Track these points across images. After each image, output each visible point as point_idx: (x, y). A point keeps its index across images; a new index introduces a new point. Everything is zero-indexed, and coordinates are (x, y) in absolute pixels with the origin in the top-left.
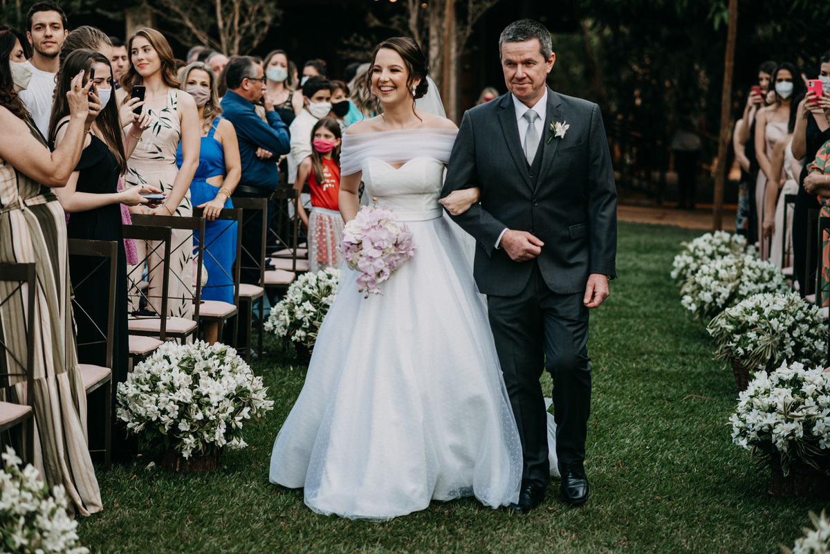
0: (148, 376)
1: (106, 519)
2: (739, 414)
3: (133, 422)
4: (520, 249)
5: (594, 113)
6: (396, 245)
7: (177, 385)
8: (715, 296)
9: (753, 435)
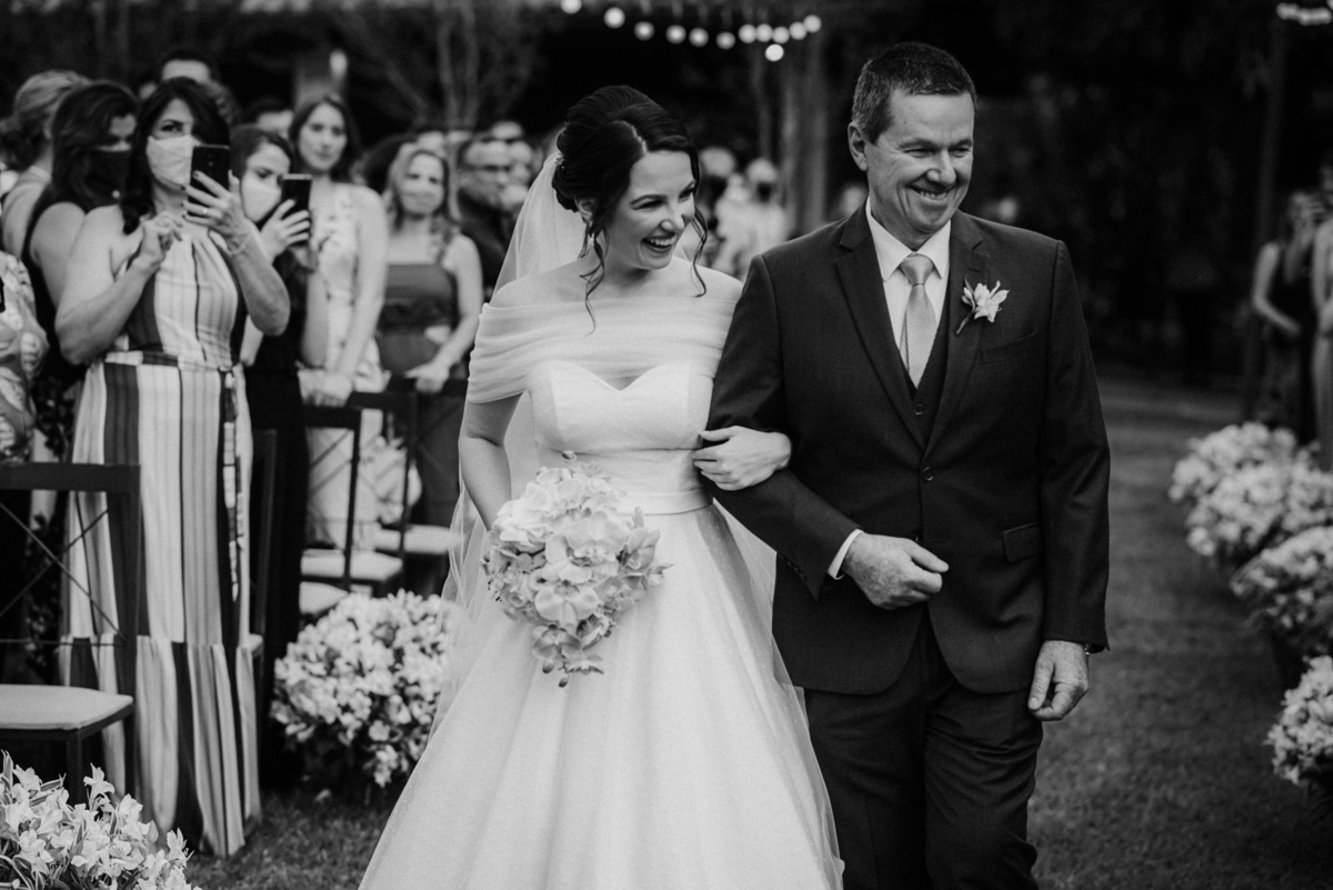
0: (322, 651)
1: (251, 882)
2: (1285, 728)
3: (296, 723)
4: (896, 580)
5: (1059, 262)
6: (622, 558)
7: (367, 664)
8: (1246, 530)
9: (1308, 762)
